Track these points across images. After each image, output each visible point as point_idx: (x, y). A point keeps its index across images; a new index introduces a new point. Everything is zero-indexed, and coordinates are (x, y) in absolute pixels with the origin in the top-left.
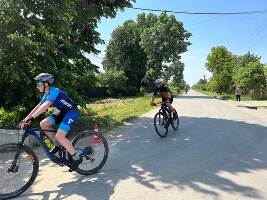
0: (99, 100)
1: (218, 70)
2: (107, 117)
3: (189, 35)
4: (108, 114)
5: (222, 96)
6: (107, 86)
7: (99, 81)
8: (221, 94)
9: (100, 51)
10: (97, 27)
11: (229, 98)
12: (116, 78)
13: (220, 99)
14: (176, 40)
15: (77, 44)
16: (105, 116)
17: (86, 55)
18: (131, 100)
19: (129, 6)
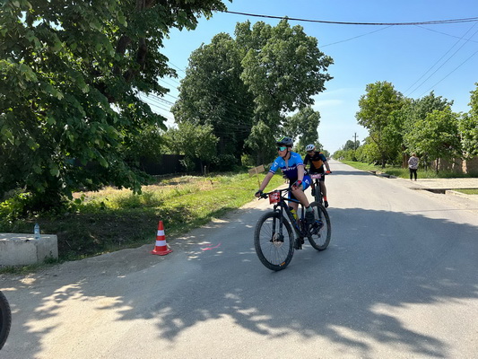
0: (167, 178)
1: (379, 125)
2: (181, 208)
3: (328, 62)
4: (183, 203)
5: (385, 170)
6: (182, 153)
7: (167, 145)
8: (384, 167)
9: (168, 90)
10: (162, 46)
11: (397, 174)
12: (198, 139)
13: (383, 176)
14: (306, 72)
15: (127, 75)
16: (177, 208)
17: (142, 96)
18: (225, 178)
19: (221, 7)
